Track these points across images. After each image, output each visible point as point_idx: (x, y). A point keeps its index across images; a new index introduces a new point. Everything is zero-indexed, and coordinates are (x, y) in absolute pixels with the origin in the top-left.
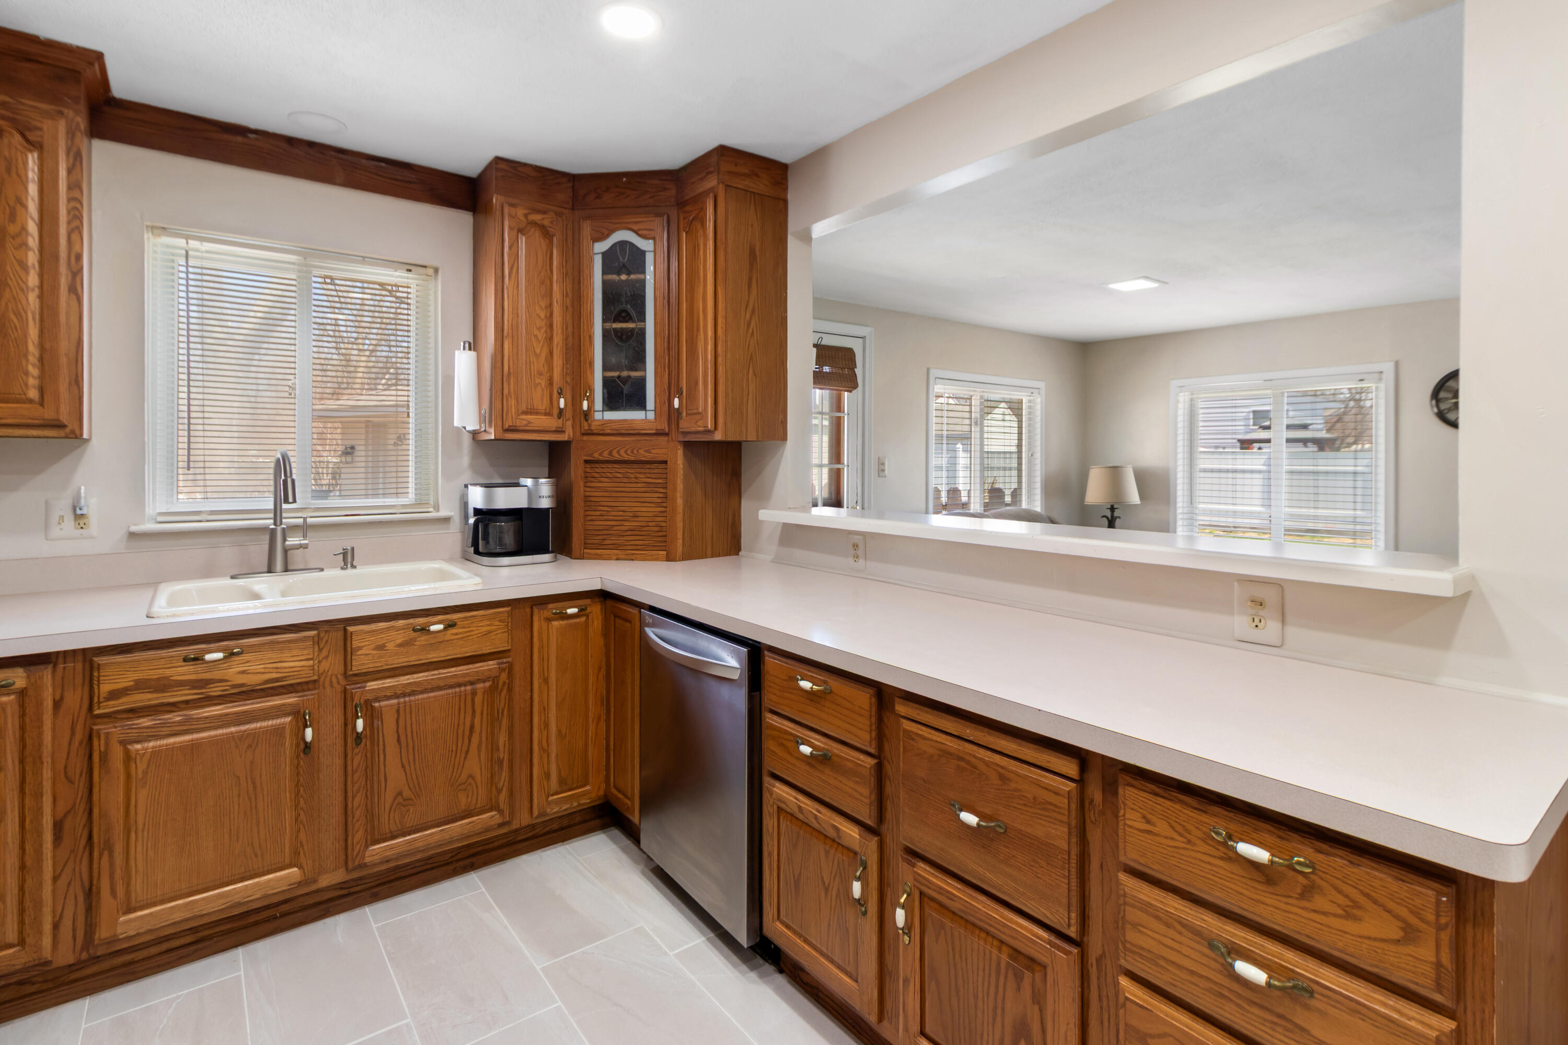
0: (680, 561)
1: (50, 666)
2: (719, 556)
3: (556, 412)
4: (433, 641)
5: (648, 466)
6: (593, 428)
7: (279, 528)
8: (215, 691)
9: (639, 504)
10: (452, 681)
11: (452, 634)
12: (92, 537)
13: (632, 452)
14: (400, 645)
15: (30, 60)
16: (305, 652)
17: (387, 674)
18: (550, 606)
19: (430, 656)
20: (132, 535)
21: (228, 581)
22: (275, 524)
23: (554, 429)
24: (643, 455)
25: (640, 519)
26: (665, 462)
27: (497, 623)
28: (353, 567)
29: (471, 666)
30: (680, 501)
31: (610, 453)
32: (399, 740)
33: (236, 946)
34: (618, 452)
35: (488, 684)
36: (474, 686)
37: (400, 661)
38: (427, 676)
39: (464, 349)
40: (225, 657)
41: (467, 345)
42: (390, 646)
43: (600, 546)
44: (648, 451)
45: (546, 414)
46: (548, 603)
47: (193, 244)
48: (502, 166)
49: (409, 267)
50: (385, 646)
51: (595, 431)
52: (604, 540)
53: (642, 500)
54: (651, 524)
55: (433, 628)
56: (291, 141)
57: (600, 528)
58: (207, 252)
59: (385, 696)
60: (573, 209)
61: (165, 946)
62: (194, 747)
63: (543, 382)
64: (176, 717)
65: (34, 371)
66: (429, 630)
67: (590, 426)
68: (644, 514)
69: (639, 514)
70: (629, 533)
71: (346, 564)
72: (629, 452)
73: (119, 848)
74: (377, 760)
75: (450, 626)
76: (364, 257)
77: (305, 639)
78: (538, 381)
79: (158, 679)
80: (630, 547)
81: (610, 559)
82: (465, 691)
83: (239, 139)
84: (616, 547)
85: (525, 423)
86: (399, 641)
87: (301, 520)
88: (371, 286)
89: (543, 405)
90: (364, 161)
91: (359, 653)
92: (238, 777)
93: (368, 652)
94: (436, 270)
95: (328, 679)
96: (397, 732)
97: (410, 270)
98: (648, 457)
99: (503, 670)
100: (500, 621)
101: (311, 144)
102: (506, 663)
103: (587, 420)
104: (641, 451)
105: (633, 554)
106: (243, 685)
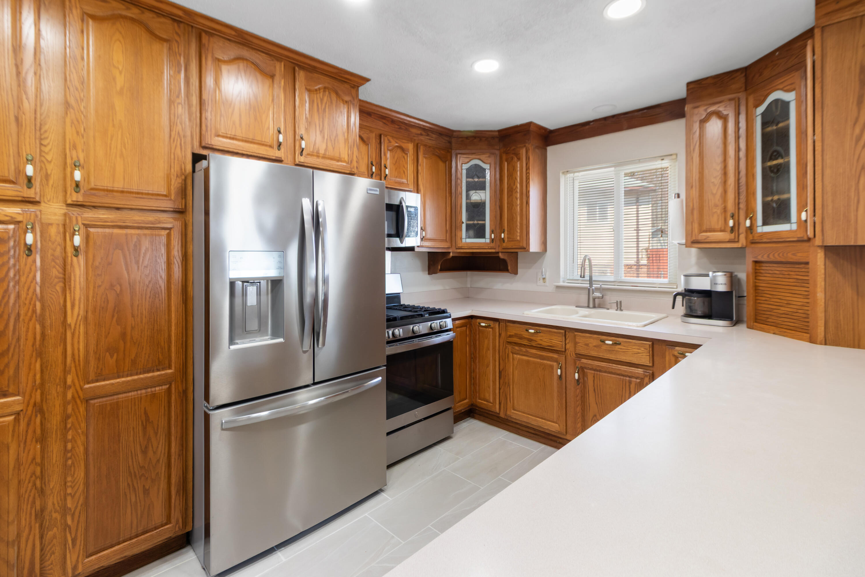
0: (821, 344)
1: (498, 323)
2: (854, 347)
3: (729, 229)
4: (610, 349)
5: (797, 266)
6: (755, 238)
7: (591, 289)
8: (534, 344)
9: (791, 295)
10: (619, 372)
11: (619, 348)
12: (547, 286)
13: (783, 255)
14: (595, 346)
15: (519, 133)
16: (560, 338)
17: (591, 358)
18: (677, 348)
19: (611, 356)
20: (558, 287)
21: (574, 308)
22: (590, 286)
23: (727, 240)
24: (791, 257)
25: (791, 306)
26: (807, 263)
27: (643, 349)
28: (621, 310)
29: (628, 368)
30: (820, 295)
31: (768, 256)
32: (594, 390)
33: (545, 444)
34: (774, 255)
35: (638, 381)
36: (631, 379)
37: (594, 353)
38: (607, 365)
39: (675, 198)
40: (534, 333)
41: (676, 196)
42: (590, 345)
43: (765, 322)
44: (794, 254)
45: (721, 231)
46: (676, 346)
47: (576, 174)
48: (691, 86)
49: (662, 158)
50: (589, 345)
51: (757, 241)
52: (768, 318)
53: (793, 292)
54: (800, 311)
55: (607, 342)
56: (605, 119)
57: (765, 309)
58: (582, 176)
59: (588, 368)
60: (746, 90)
61: (527, 430)
62: (528, 362)
63: (719, 211)
64: (524, 349)
65: (519, 231)
66: (605, 343)
67: (753, 237)
68: (794, 303)
69: (791, 302)
70: (783, 316)
71: (618, 309)
72: (781, 255)
73: (511, 387)
74: (588, 395)
75: (615, 344)
76: (640, 160)
77: (560, 333)
78: (715, 210)
79: (520, 335)
80: (786, 327)
81: (769, 332)
82: (626, 380)
83: (587, 127)
84: (776, 325)
85: (704, 237)
86: (594, 344)
87: (599, 286)
88: (639, 173)
89: (720, 225)
90: (636, 114)
91: (578, 344)
92: (540, 379)
93: (582, 345)
94: (677, 155)
95: (569, 352)
96: (594, 386)
97: (663, 159)
98: (794, 259)
99: (646, 376)
100: (645, 349)
101: (613, 116)
102: (648, 372)
103: (751, 233)
104: (790, 255)
105: (785, 332)
106: (541, 345)
